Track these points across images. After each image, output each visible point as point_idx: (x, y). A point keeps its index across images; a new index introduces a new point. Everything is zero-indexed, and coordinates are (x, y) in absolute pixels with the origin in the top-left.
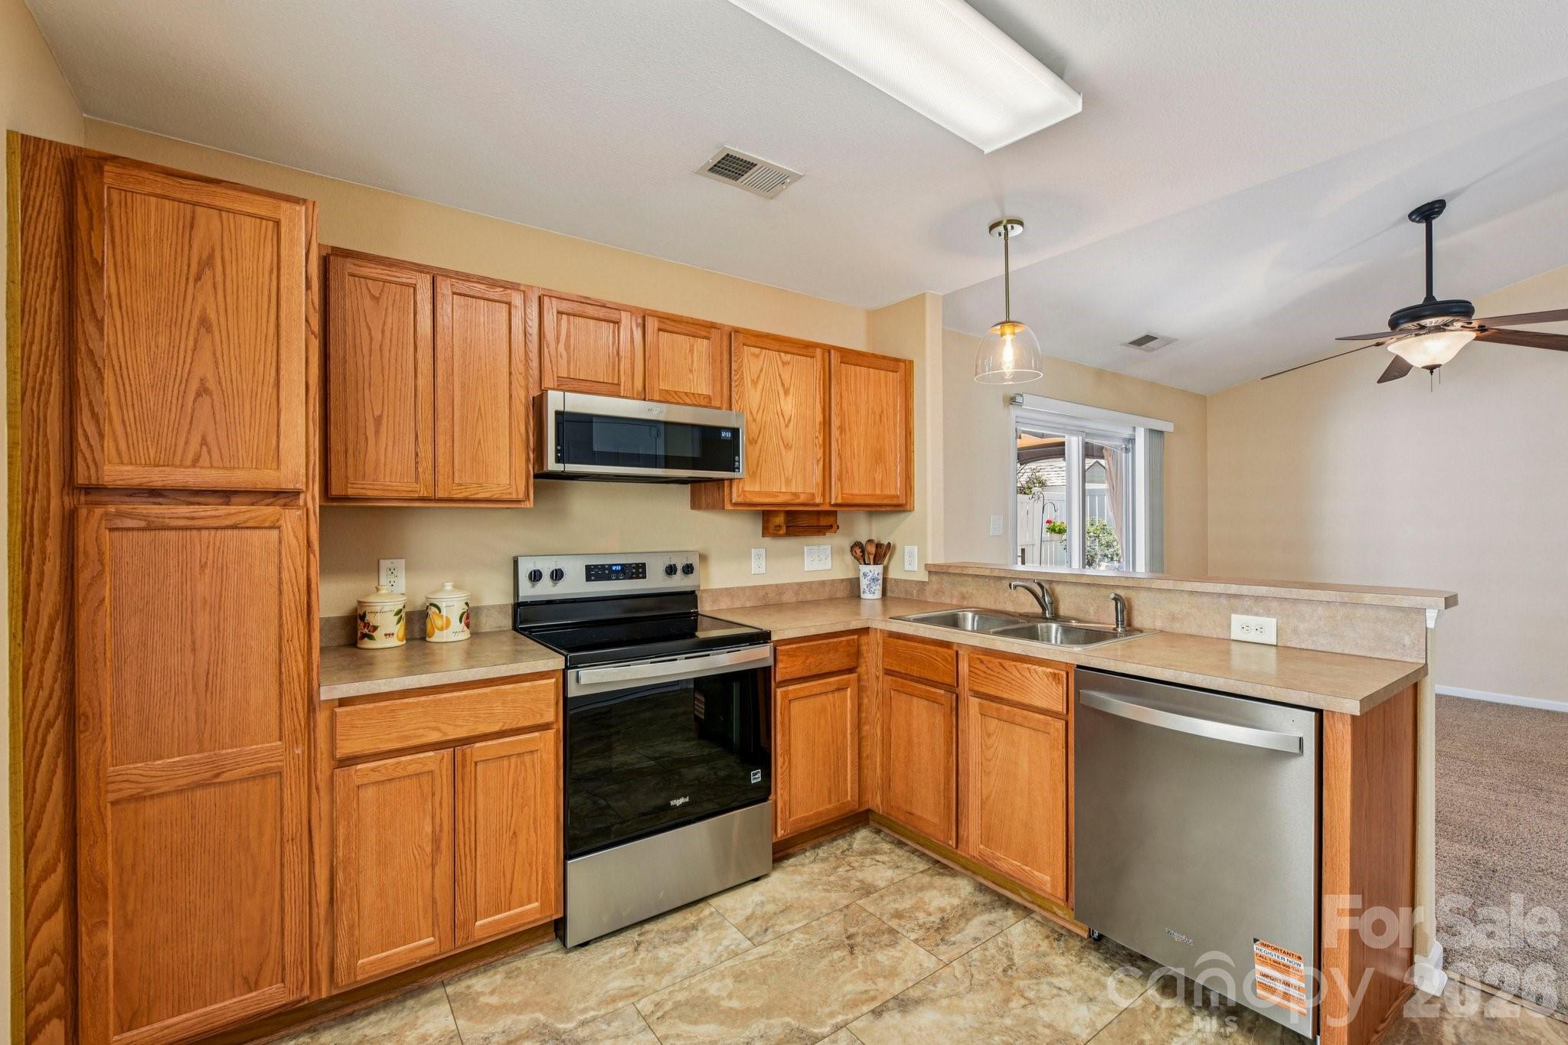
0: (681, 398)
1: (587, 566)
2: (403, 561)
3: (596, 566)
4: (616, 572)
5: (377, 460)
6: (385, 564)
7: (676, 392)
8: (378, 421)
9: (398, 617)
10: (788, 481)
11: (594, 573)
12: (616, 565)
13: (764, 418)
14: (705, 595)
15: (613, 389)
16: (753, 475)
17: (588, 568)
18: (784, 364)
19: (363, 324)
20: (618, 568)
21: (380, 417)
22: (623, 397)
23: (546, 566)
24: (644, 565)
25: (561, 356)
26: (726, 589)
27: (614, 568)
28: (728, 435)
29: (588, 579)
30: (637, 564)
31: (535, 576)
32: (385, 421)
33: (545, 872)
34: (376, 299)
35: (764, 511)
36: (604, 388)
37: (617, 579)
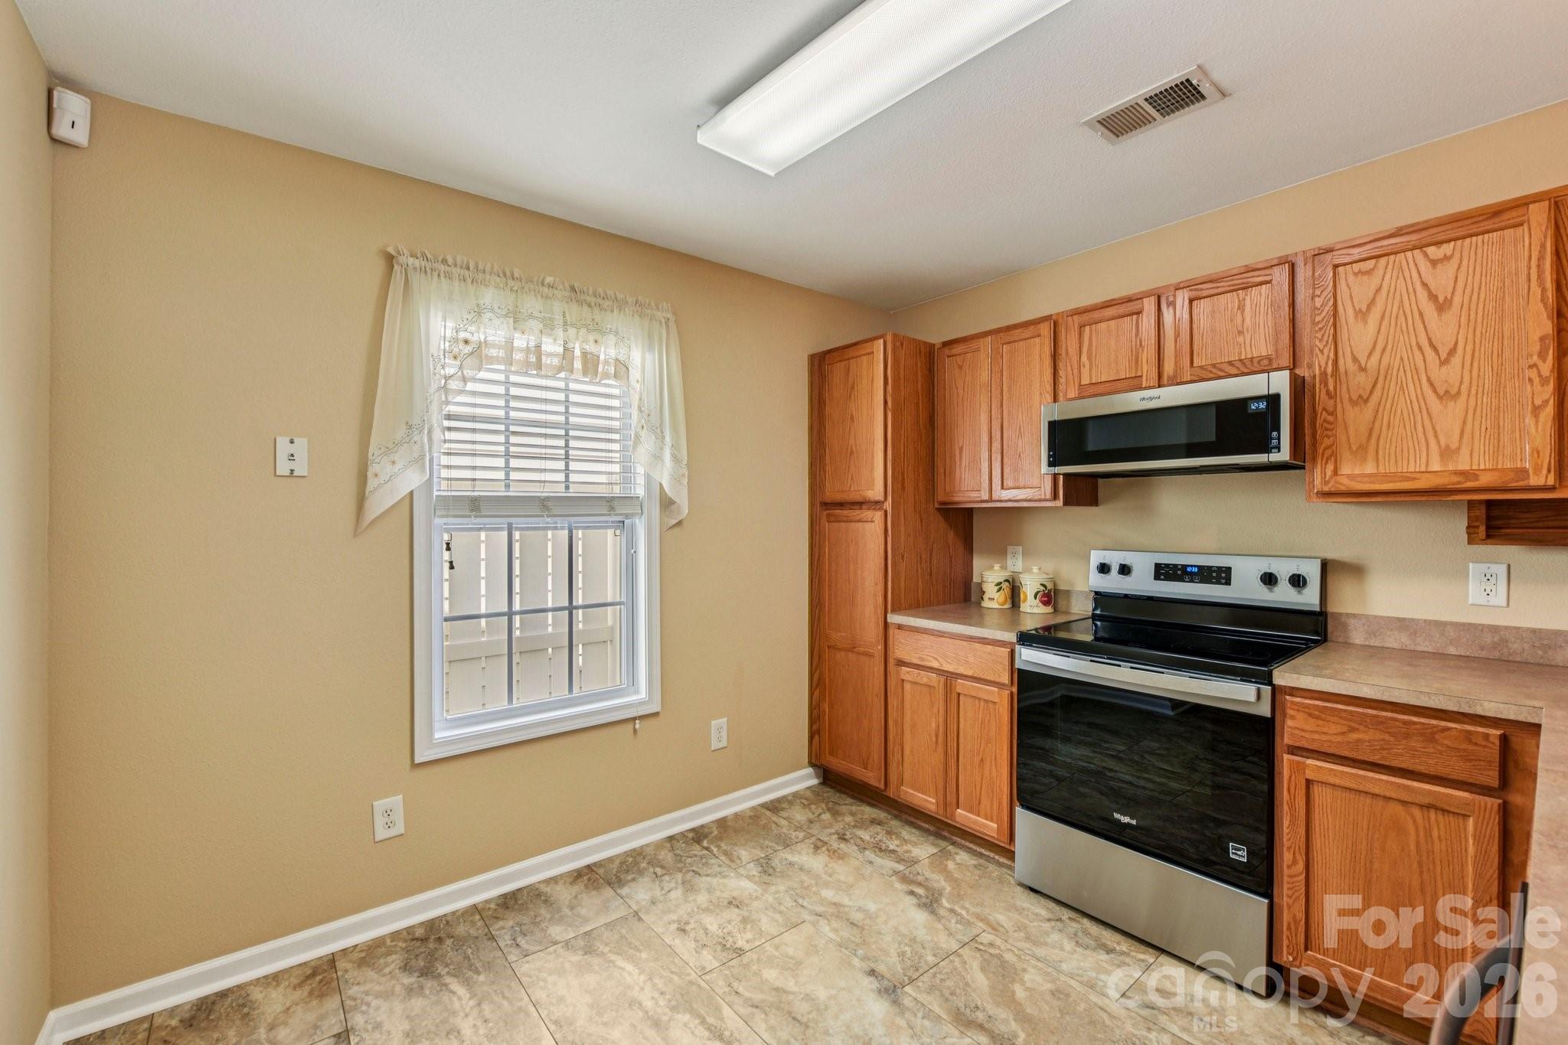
0: (1222, 370)
1: (1156, 564)
2: (1021, 547)
3: (1167, 565)
4: (1192, 574)
5: (961, 477)
6: (1010, 549)
7: (1214, 366)
8: (961, 449)
9: (998, 587)
10: (1447, 453)
11: (1163, 572)
12: (1192, 566)
13: (1385, 362)
14: (1352, 622)
15: (1135, 382)
16: (1361, 452)
17: (1158, 566)
18: (1434, 263)
19: (954, 386)
20: (1195, 570)
21: (962, 447)
22: (1146, 388)
23: (1115, 559)
24: (1229, 569)
25: (1084, 366)
26: (1399, 619)
27: (1189, 569)
28: (1263, 405)
29: (1157, 577)
30: (1219, 568)
31: (1104, 569)
32: (964, 448)
33: (1000, 804)
34: (960, 367)
35: (1470, 502)
36: (1125, 384)
37: (1191, 581)
